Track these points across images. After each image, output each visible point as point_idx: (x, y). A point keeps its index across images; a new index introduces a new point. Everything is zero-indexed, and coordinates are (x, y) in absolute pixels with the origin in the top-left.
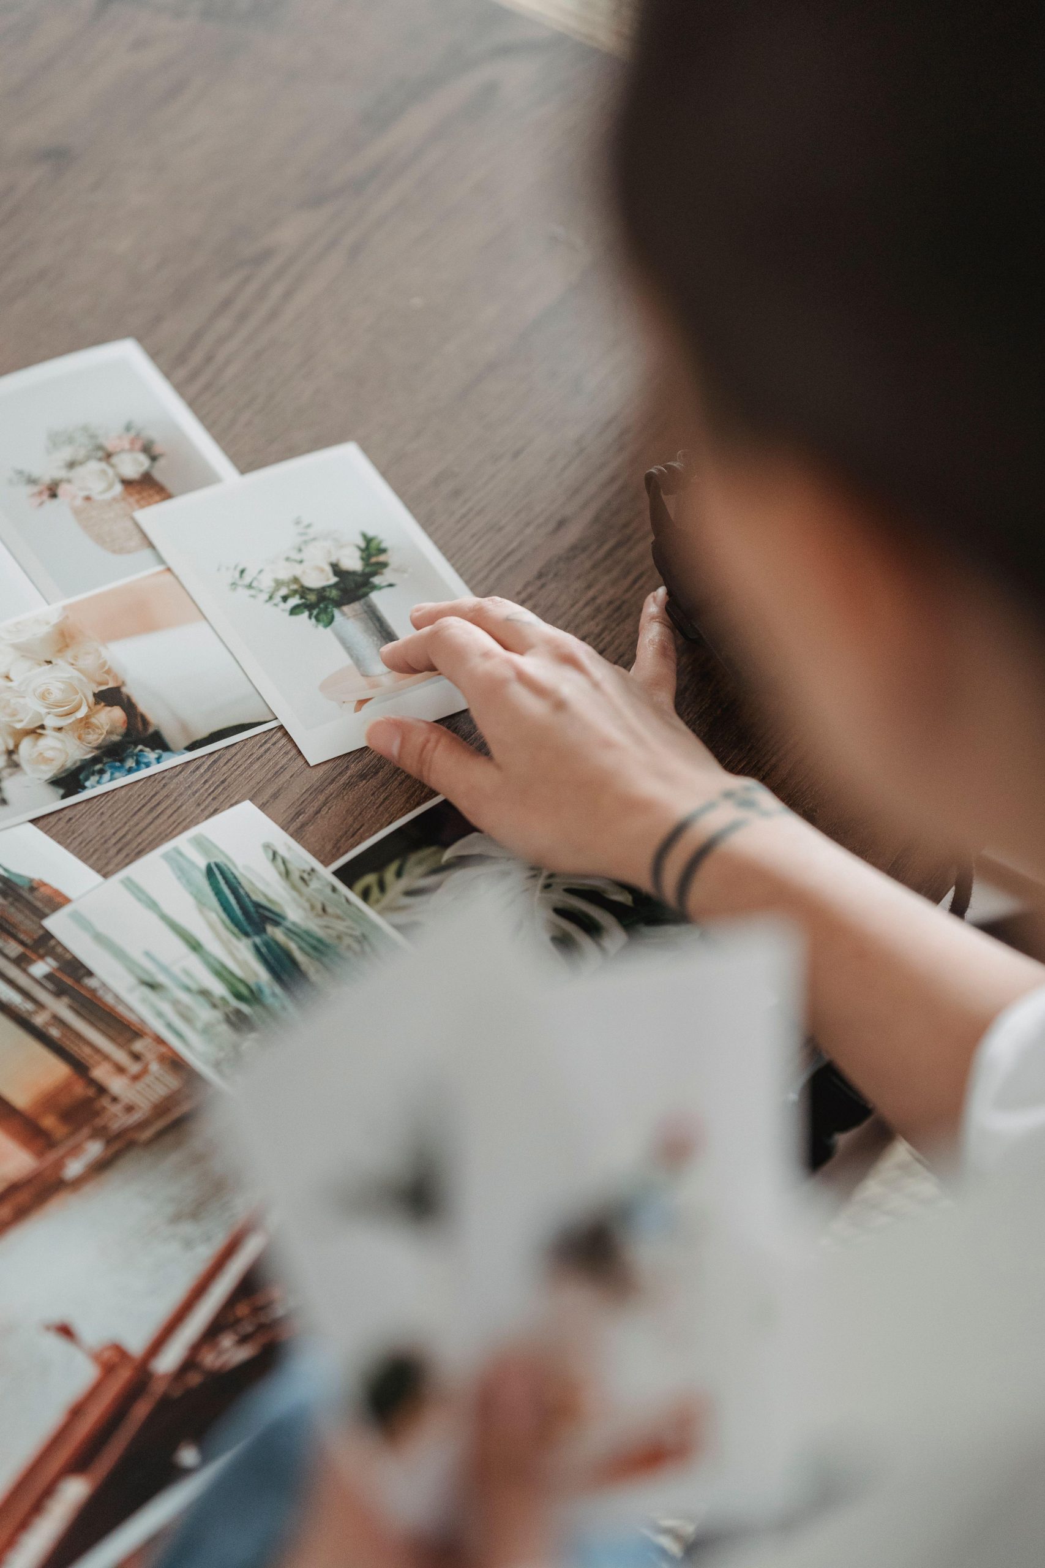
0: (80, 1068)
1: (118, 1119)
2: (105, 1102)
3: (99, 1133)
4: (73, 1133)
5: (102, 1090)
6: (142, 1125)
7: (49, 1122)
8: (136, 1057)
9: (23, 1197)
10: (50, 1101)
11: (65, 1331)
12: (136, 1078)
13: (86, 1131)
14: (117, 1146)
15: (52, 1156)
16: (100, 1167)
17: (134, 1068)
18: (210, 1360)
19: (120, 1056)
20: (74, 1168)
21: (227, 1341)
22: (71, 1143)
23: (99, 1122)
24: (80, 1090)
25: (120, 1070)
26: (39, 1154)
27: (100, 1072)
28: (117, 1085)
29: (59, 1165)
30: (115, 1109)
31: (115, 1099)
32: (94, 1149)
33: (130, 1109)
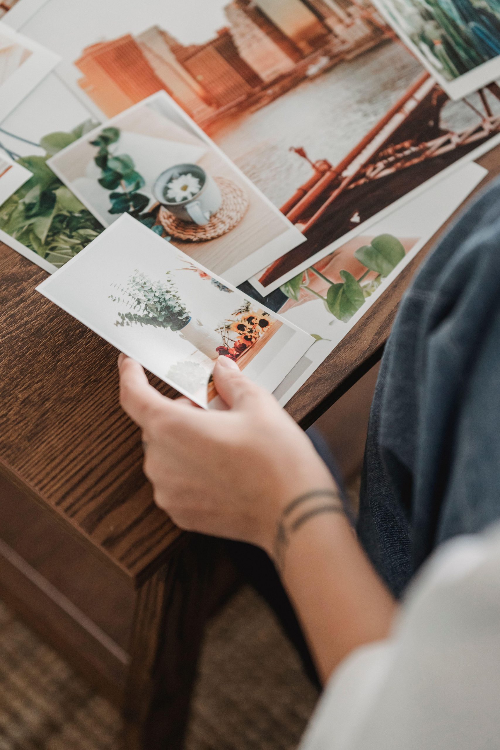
0: (320, 17)
1: (337, 47)
2: (330, 37)
3: (326, 53)
4: (313, 52)
5: (330, 31)
6: (349, 51)
7: (302, 45)
8: (349, 15)
9: (286, 82)
10: (304, 34)
11: (301, 152)
12: (348, 26)
13: (320, 51)
14: (335, 60)
15: (303, 62)
16: (326, 71)
17: (348, 21)
18: (370, 173)
19: (340, 13)
20: (312, 70)
21: (380, 165)
22: (313, 56)
23: (327, 47)
24: (320, 30)
25: (341, 21)
26: (296, 61)
27: (331, 22)
28: (338, 29)
29: (305, 68)
30: (336, 41)
31: (336, 36)
32: (324, 61)
33: (343, 42)
